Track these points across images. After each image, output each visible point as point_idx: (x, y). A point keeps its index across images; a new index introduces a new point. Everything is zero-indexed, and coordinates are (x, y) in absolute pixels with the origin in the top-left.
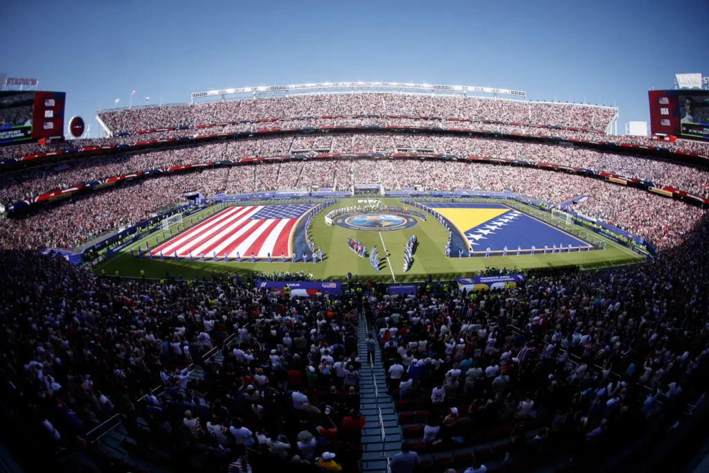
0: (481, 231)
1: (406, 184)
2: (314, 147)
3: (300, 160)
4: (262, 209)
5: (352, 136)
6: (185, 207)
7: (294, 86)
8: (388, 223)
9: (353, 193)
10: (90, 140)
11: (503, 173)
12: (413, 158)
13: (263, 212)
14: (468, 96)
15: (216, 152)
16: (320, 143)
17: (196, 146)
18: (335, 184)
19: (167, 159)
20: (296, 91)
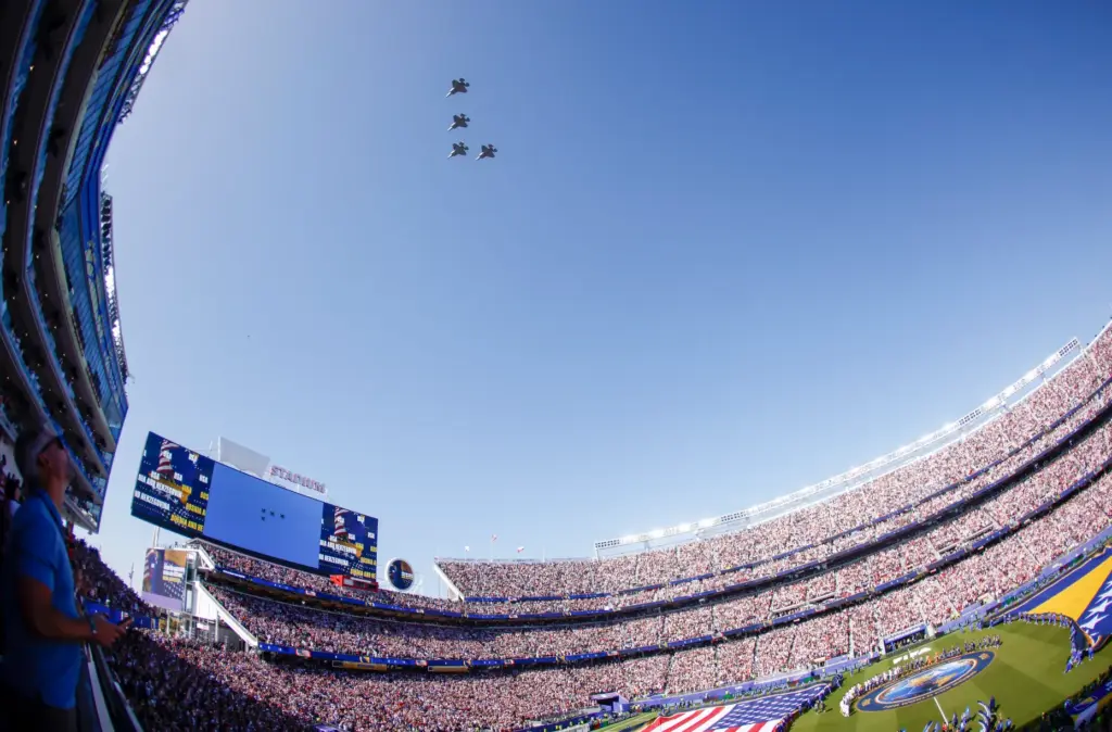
0: (1094, 611)
1: (966, 603)
2: (808, 597)
3: (789, 624)
4: (731, 712)
5: (865, 561)
6: (594, 715)
7: (755, 508)
8: (946, 679)
9: (883, 652)
10: (424, 598)
11: (1100, 493)
12: (966, 556)
13: (732, 717)
14: (1011, 407)
15: (646, 631)
16: (818, 587)
17: (611, 624)
18: (853, 647)
19: (561, 643)
20: (763, 515)
